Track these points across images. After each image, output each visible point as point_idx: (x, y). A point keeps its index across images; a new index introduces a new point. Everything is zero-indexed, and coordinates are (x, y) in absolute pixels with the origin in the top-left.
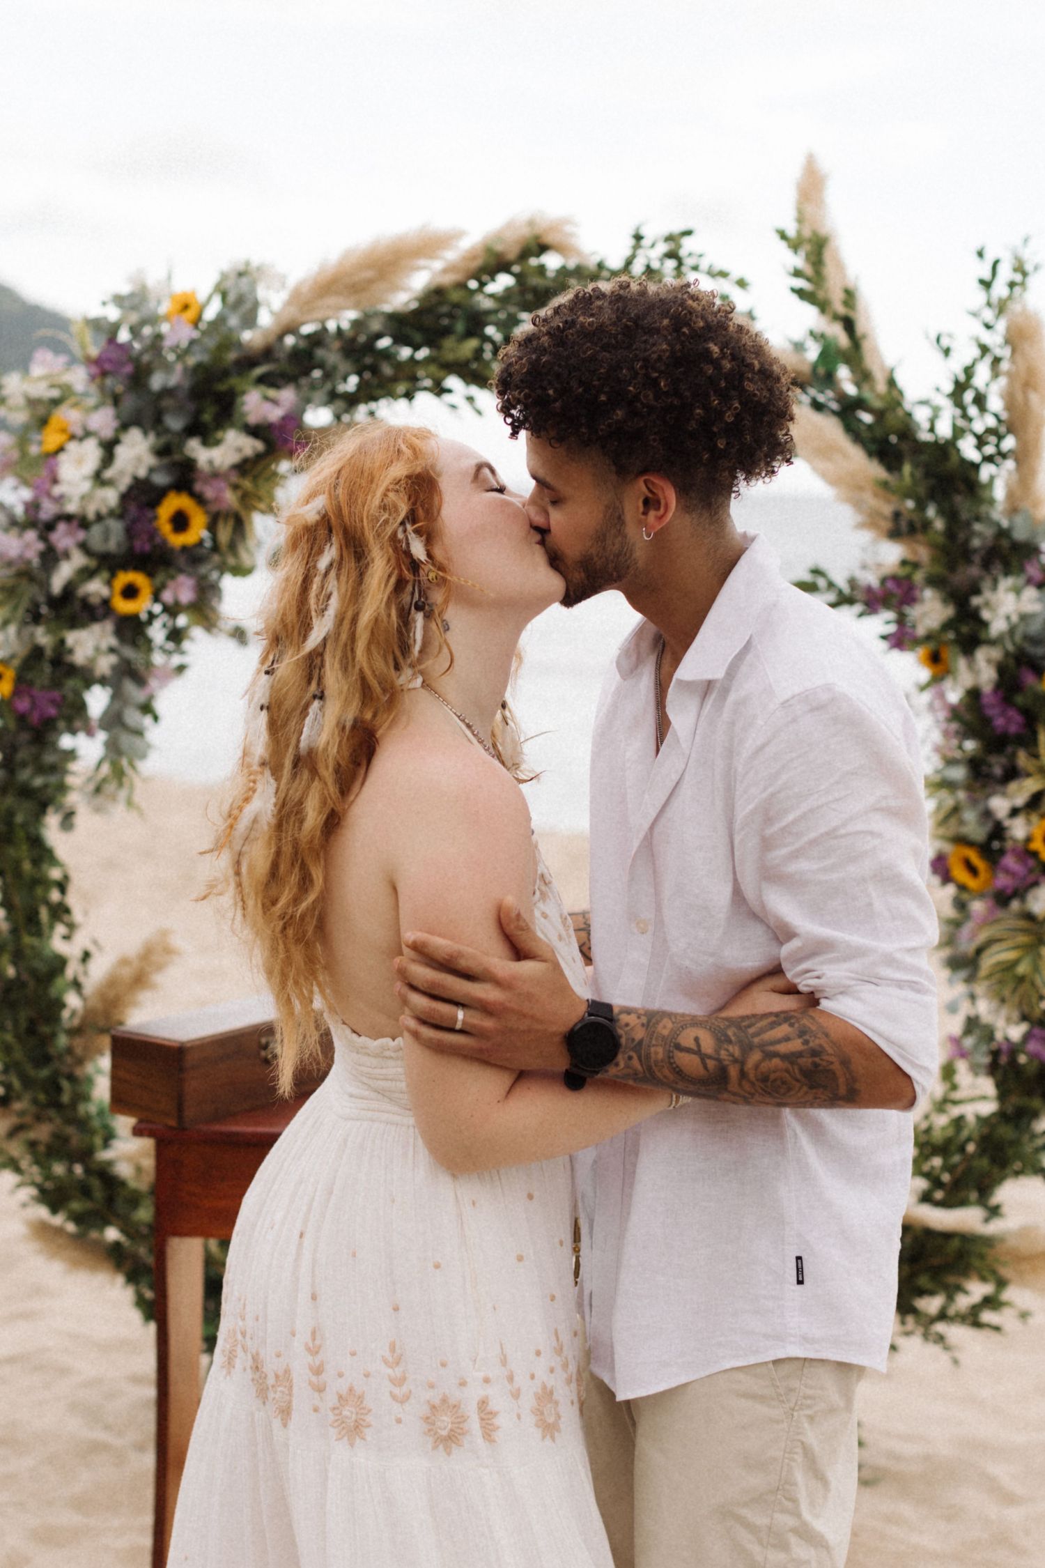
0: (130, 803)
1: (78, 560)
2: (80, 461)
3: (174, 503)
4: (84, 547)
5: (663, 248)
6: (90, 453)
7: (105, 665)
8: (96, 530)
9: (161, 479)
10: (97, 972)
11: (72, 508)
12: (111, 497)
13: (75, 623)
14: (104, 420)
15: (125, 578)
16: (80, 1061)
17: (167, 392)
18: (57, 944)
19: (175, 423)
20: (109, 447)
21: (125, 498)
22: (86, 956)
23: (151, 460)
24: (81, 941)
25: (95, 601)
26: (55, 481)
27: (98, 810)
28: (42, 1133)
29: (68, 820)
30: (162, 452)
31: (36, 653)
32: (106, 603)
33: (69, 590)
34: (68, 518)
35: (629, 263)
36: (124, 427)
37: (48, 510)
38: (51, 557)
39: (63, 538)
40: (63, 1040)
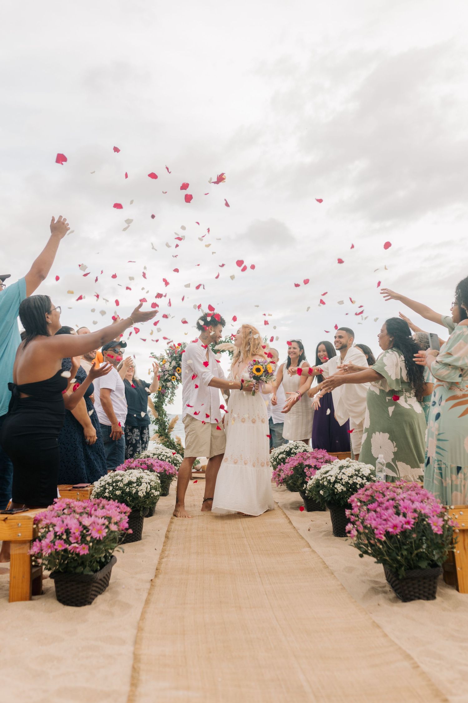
0: (173, 403)
1: (168, 375)
2: (167, 365)
3: (178, 368)
4: (168, 373)
5: (229, 339)
6: (169, 364)
7: (171, 386)
8: (170, 372)
9: (177, 366)
10: (170, 421)
11: (167, 369)
12: (171, 368)
13: (167, 382)
14: (170, 360)
15: (173, 377)
16: (169, 433)
17: (177, 356)
18: (166, 419)
19: (178, 360)
20: (171, 363)
21: (173, 368)
22: (169, 420)
23: (175, 364)
24: (168, 419)
25: (170, 379)
26: (164, 367)
27: (169, 404)
28: (166, 440)
29: (166, 405)
30: (176, 363)
31: (163, 386)
32: (171, 379)
33: (167, 378)
34: (166, 370)
35: (226, 340)
36: (172, 361)
37: (164, 370)
38: (165, 375)
39: (166, 373)
40: (167, 431)
